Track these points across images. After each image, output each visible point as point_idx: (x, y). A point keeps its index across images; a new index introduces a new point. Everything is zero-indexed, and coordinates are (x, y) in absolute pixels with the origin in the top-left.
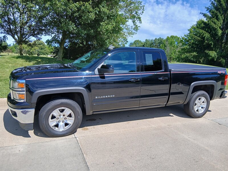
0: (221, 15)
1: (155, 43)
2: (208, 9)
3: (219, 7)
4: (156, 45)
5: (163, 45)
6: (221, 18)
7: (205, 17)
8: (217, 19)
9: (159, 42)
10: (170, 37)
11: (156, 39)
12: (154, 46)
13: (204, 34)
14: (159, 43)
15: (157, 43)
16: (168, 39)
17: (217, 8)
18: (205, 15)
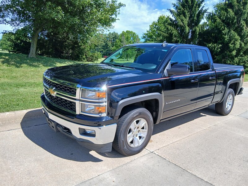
0: (188, 13)
1: (109, 38)
2: (174, 5)
3: (185, 4)
4: (110, 40)
5: (119, 40)
6: (188, 15)
7: (172, 13)
8: (185, 16)
9: (113, 36)
10: (125, 32)
11: (110, 33)
12: (109, 40)
13: (172, 31)
14: (114, 38)
15: (111, 37)
16: (123, 34)
17: (183, 6)
18: (171, 12)
